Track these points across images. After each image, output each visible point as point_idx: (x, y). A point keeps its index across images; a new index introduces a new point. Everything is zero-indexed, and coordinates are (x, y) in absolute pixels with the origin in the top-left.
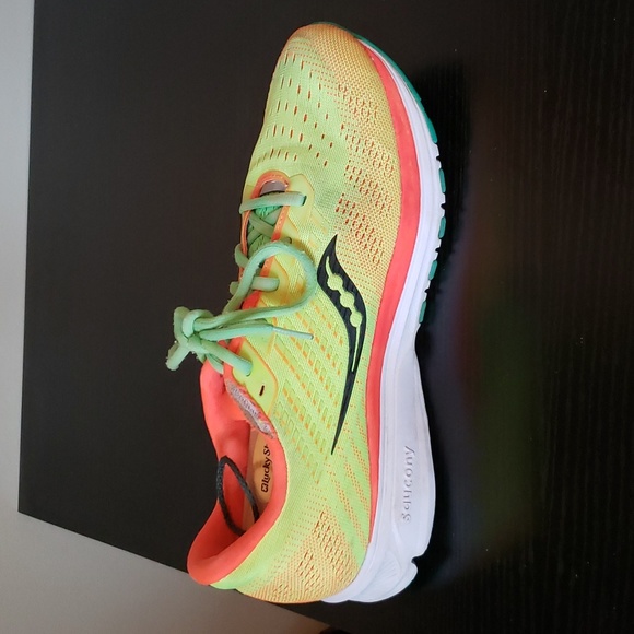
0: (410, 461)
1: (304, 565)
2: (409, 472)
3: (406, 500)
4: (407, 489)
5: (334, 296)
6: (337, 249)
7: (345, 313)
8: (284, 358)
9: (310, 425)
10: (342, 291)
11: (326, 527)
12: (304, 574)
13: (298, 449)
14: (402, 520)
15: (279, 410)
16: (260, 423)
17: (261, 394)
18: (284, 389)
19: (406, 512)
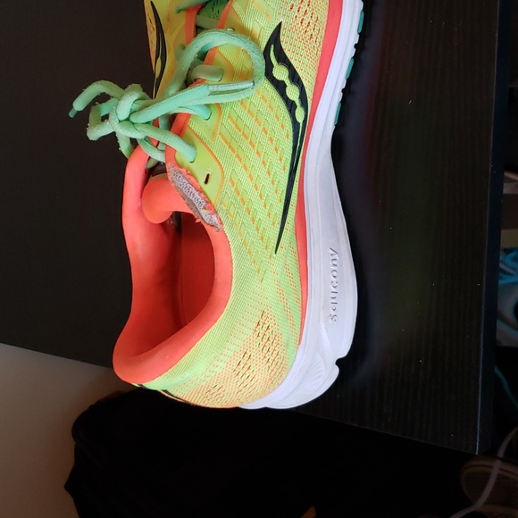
0: (335, 262)
1: (242, 365)
2: (335, 274)
3: (334, 301)
4: (334, 290)
5: (280, 87)
6: (282, 38)
7: (291, 106)
8: (230, 147)
9: (257, 219)
10: (288, 82)
11: (265, 326)
12: (240, 375)
13: (244, 243)
14: (330, 320)
15: (226, 201)
16: (204, 213)
17: (206, 182)
18: (231, 180)
19: (333, 313)
